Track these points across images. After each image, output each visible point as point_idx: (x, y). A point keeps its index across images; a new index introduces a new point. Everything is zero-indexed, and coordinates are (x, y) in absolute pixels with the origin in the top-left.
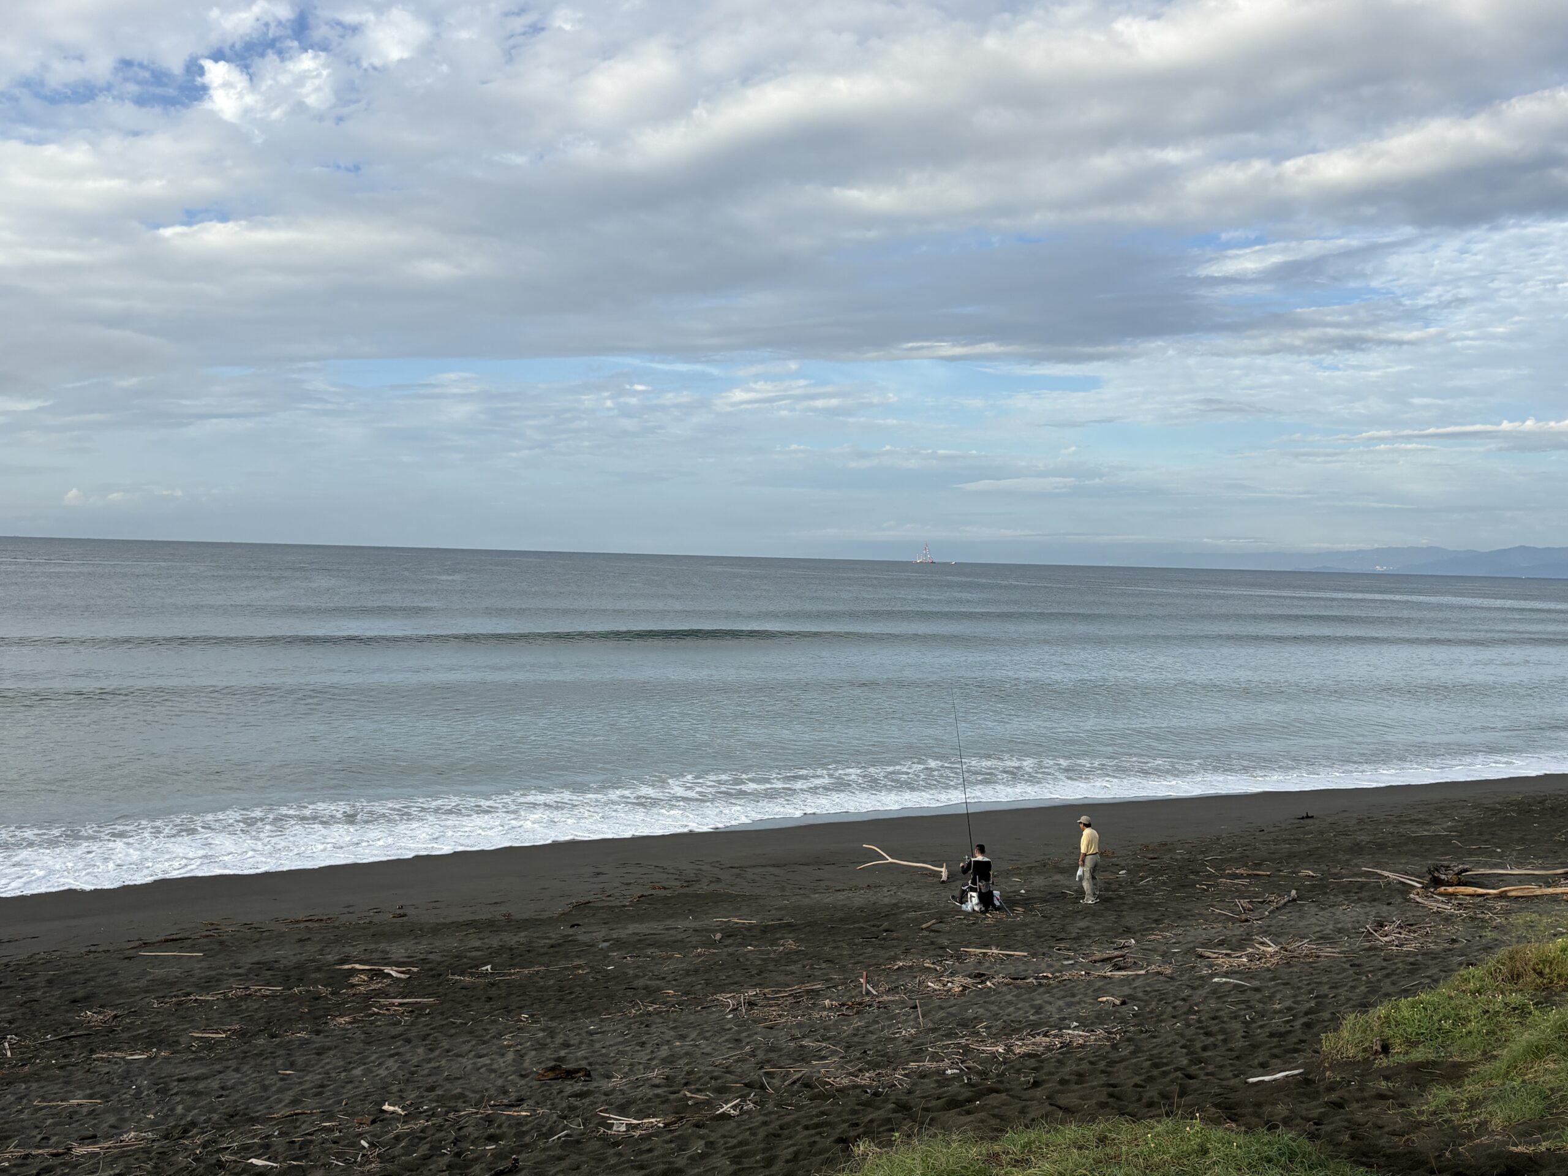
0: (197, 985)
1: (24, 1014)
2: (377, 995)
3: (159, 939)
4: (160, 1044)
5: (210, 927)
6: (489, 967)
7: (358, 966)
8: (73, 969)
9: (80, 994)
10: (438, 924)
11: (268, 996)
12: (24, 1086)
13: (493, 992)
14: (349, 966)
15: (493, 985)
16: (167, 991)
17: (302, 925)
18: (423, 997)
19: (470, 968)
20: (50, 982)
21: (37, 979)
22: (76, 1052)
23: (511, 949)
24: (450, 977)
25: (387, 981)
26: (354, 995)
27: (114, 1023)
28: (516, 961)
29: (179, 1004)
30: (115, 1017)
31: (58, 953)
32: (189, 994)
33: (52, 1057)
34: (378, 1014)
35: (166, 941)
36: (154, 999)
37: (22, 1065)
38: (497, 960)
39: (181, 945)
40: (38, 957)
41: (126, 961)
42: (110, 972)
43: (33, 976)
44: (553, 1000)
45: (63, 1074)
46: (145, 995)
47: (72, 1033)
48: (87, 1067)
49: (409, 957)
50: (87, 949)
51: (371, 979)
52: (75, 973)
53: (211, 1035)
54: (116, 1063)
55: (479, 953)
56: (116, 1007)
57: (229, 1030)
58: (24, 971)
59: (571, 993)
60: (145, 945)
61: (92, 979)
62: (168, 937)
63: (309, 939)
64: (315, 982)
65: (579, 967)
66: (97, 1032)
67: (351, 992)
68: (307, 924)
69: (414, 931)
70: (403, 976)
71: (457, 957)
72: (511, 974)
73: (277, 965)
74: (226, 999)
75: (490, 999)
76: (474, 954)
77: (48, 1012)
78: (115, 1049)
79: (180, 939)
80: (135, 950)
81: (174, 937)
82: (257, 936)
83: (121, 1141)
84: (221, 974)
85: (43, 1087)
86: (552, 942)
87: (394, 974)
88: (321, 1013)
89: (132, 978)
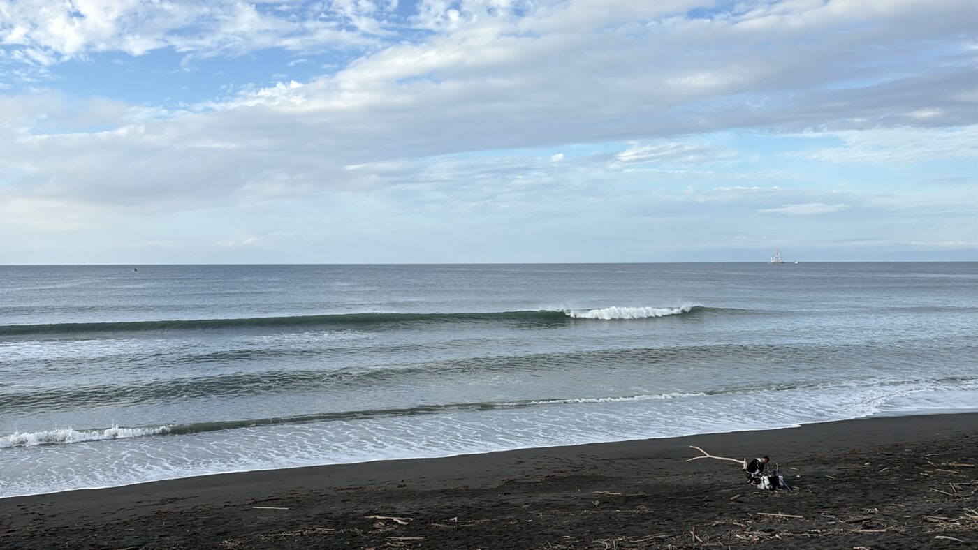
0: (286, 527)
2: (390, 535)
3: (264, 499)
5: (292, 492)
6: (456, 519)
7: (378, 517)
8: (217, 516)
9: (221, 530)
10: (425, 491)
11: (326, 534)
13: (459, 534)
14: (373, 517)
15: (459, 529)
16: (269, 530)
17: (345, 492)
18: (417, 536)
19: (445, 519)
20: (205, 522)
21: (198, 521)
23: (469, 508)
24: (432, 524)
25: (396, 526)
26: (376, 534)
27: (240, 548)
28: (471, 515)
29: (276, 538)
30: (241, 544)
31: (209, 506)
32: (281, 532)
34: (390, 546)
35: (268, 500)
36: (262, 534)
38: (460, 514)
39: (276, 503)
40: (198, 508)
41: (246, 511)
42: (236, 518)
43: (196, 520)
44: (495, 540)
46: (257, 532)
49: (408, 512)
50: (224, 504)
51: (386, 525)
52: (218, 518)
55: (450, 510)
56: (241, 538)
58: (191, 516)
59: (506, 536)
60: (256, 503)
61: (227, 521)
62: (269, 498)
63: (349, 500)
64: (354, 526)
65: (511, 520)
67: (374, 532)
68: (349, 491)
69: (410, 495)
70: (404, 523)
71: (436, 512)
72: (469, 523)
73: (330, 516)
74: (302, 535)
75: (457, 538)
76: (446, 510)
77: (205, 540)
79: (275, 499)
80: (250, 505)
81: (272, 498)
82: (319, 498)
84: (300, 521)
86: (493, 504)
87: (399, 522)
88: (356, 545)
89: (249, 522)
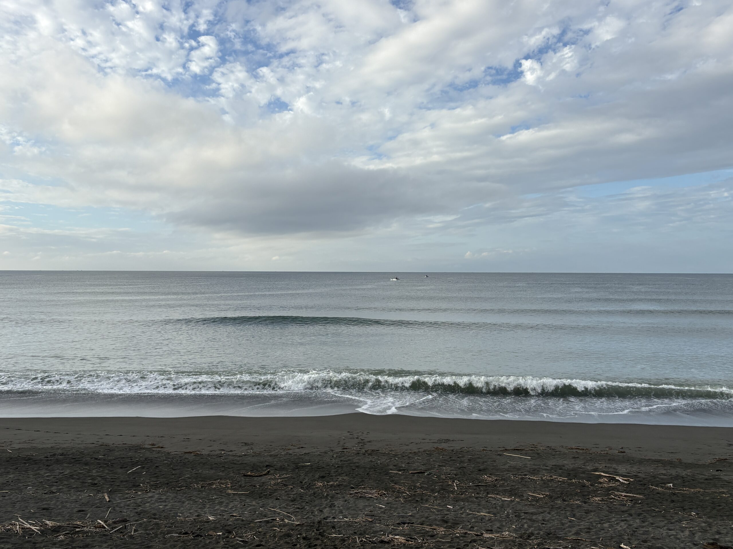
0: (529, 472)
1: (460, 472)
2: (613, 490)
3: (511, 448)
4: (515, 495)
5: (533, 446)
6: (671, 485)
7: (602, 474)
8: (478, 456)
9: (482, 467)
10: (642, 459)
11: (560, 482)
12: (462, 503)
13: (674, 498)
14: (599, 473)
15: (674, 494)
16: (517, 472)
17: (575, 451)
18: (637, 494)
19: (661, 484)
20: (469, 460)
21: (465, 458)
22: (482, 492)
23: (683, 478)
24: (650, 486)
25: (617, 483)
26: (602, 487)
27: (496, 483)
28: (687, 484)
29: (522, 479)
30: (496, 480)
31: (472, 449)
32: (526, 475)
33: (473, 493)
34: (614, 499)
35: (514, 450)
36: (512, 475)
37: (461, 494)
38: (675, 482)
39: (521, 452)
40: (464, 449)
41: (499, 456)
42: (492, 460)
43: (463, 457)
44: (709, 508)
45: (478, 501)
46: (507, 473)
47: (480, 484)
48: (487, 500)
49: (628, 473)
50: (483, 448)
51: (610, 481)
52: (479, 458)
53: (537, 495)
54: (498, 500)
55: (665, 477)
56: (497, 475)
57: (545, 494)
58: (459, 454)
59: (719, 506)
60: (506, 450)
61: (486, 462)
62: (515, 448)
63: (578, 457)
64: (583, 478)
65: (723, 493)
66: (489, 485)
67: (600, 486)
68: (577, 450)
69: (629, 461)
70: (625, 482)
71: (653, 477)
72: (684, 490)
73: (564, 468)
74: (542, 480)
75: (673, 501)
76: (662, 477)
77: (470, 473)
78: (497, 494)
79: (520, 450)
80: (502, 452)
81: (518, 448)
82: (554, 453)
83: (503, 535)
84: (539, 468)
85: (470, 505)
86: (706, 477)
87: (621, 480)
88: (586, 493)
89: (502, 464)
